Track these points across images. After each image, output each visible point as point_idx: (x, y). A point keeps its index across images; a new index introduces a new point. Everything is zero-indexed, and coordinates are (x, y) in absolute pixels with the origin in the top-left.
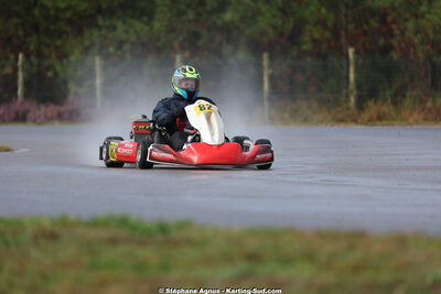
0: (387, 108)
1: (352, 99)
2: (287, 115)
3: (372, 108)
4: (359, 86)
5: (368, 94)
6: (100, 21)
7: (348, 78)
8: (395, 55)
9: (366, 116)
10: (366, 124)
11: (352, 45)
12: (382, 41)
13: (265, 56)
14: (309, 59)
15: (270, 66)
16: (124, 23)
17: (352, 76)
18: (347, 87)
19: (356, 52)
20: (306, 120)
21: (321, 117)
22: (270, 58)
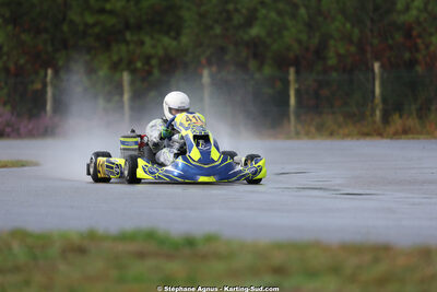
0: (412, 122)
1: (378, 113)
2: (313, 129)
3: (397, 122)
4: (384, 100)
5: (393, 107)
6: (128, 36)
7: (373, 92)
8: (419, 69)
9: (391, 129)
10: (391, 138)
11: (377, 59)
12: (407, 55)
13: (292, 70)
14: (334, 74)
15: (297, 81)
16: (152, 38)
17: (378, 90)
18: (373, 101)
19: (382, 66)
20: (332, 134)
21: (346, 131)
22: (297, 72)
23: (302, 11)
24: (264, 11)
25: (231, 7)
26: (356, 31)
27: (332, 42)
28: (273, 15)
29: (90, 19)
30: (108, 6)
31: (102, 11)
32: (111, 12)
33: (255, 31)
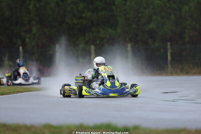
13: (169, 44)
14: (188, 45)
15: (171, 49)
21: (194, 71)
22: (171, 45)
23: (172, 17)
24: (155, 17)
25: (140, 15)
26: (198, 25)
27: (187, 31)
28: (159, 18)
29: (75, 21)
30: (84, 15)
31: (81, 18)
32: (85, 18)
33: (151, 26)
